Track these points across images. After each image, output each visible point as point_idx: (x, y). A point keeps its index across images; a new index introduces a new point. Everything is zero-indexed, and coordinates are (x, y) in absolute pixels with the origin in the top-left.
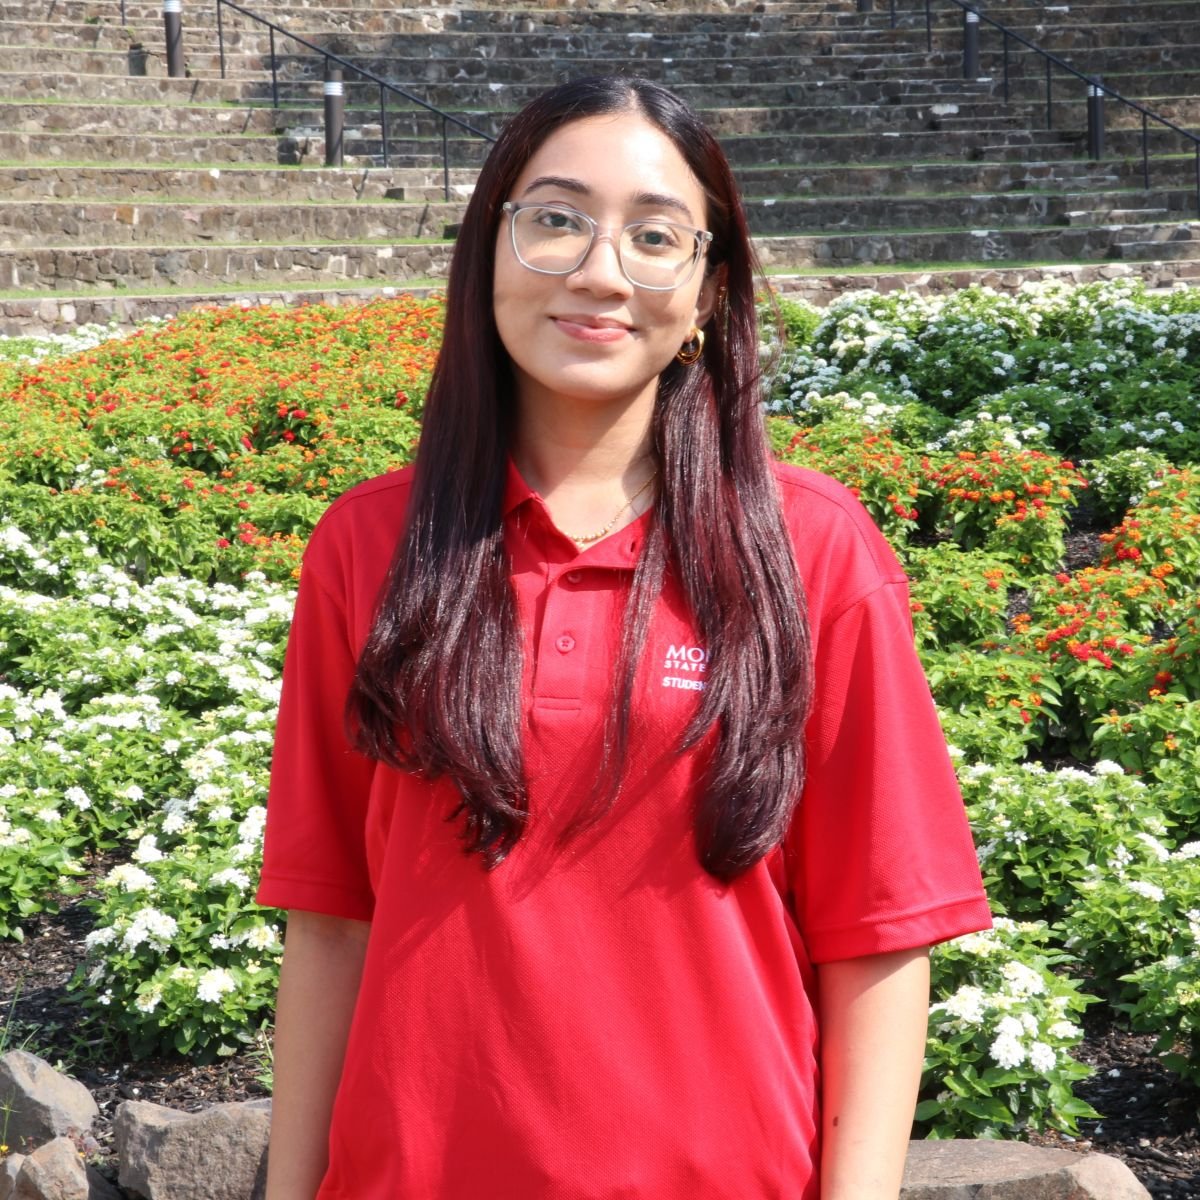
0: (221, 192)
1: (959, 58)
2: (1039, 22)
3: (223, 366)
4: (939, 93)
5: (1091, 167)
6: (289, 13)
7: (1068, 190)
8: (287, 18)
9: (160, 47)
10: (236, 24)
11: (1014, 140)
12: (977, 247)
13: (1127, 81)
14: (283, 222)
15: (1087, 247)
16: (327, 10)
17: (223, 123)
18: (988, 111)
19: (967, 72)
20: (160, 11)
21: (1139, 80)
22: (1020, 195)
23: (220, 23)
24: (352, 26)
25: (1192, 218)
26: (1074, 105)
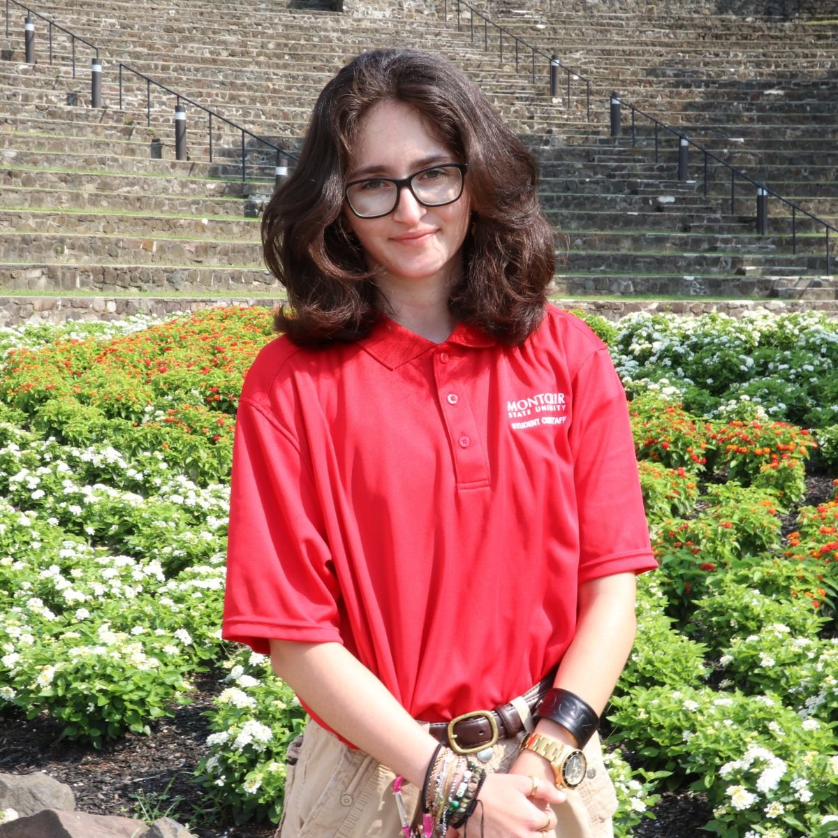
0: (208, 233)
1: (675, 167)
2: (726, 147)
3: (232, 345)
4: (662, 189)
5: (759, 239)
6: (253, 123)
7: (744, 253)
8: (251, 126)
9: (172, 141)
10: (219, 129)
11: (710, 220)
12: (687, 286)
13: (781, 187)
14: (247, 253)
15: (756, 290)
16: (277, 122)
17: (211, 190)
18: (694, 201)
19: (680, 176)
20: (171, 118)
21: (788, 186)
22: (714, 255)
23: (210, 128)
24: (292, 132)
25: (823, 274)
26: (747, 200)
